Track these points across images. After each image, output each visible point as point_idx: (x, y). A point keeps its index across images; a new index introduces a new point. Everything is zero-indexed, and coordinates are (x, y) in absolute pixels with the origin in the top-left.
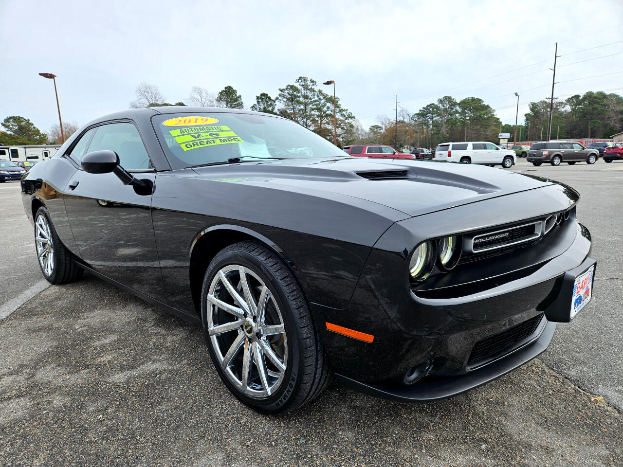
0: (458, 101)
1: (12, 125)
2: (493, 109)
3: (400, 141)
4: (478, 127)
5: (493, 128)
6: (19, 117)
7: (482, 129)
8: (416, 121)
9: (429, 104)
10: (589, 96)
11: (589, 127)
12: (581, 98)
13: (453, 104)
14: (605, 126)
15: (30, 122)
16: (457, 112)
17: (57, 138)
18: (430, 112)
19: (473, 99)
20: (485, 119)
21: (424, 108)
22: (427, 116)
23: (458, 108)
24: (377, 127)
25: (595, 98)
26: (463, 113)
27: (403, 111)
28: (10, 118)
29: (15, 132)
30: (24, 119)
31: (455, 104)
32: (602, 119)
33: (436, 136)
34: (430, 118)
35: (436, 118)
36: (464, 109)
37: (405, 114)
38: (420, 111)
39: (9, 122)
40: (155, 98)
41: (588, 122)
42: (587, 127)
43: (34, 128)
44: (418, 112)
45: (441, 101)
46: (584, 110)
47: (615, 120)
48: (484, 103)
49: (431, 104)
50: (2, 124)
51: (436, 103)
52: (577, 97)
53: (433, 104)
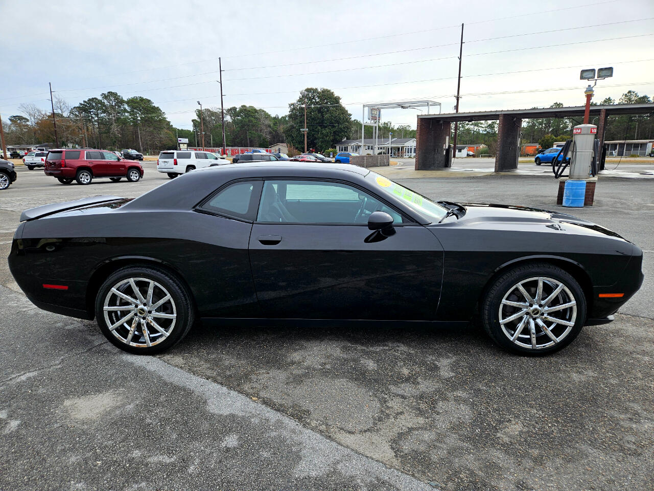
0: (125, 99)
2: (163, 111)
3: (61, 138)
4: (152, 129)
5: (166, 131)
7: (155, 132)
8: (76, 116)
9: (91, 98)
10: (244, 109)
11: (248, 137)
12: (237, 110)
13: (120, 101)
14: (260, 137)
16: (125, 111)
18: (93, 107)
19: (142, 99)
20: (156, 121)
21: (84, 101)
22: (90, 112)
23: (126, 106)
24: (21, 118)
25: (249, 111)
26: (132, 113)
27: (60, 102)
31: (122, 102)
32: (257, 131)
33: (105, 135)
34: (94, 114)
35: (102, 115)
36: (133, 108)
37: (63, 106)
38: (81, 104)
41: (246, 133)
42: (246, 137)
44: (77, 105)
45: (105, 96)
46: (242, 121)
47: (265, 132)
48: (153, 105)
49: (93, 99)
51: (100, 98)
52: (235, 109)
53: (96, 99)
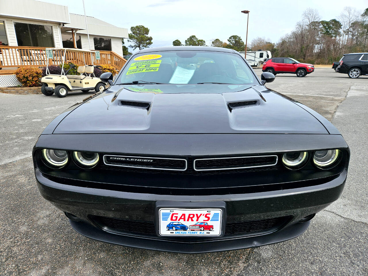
1: (232, 40)
6: (236, 36)
15: (241, 38)
17: (253, 46)
28: (232, 36)
29: (233, 44)
30: (238, 37)
39: (231, 39)
40: (314, 18)
43: (242, 41)
50: (228, 40)
